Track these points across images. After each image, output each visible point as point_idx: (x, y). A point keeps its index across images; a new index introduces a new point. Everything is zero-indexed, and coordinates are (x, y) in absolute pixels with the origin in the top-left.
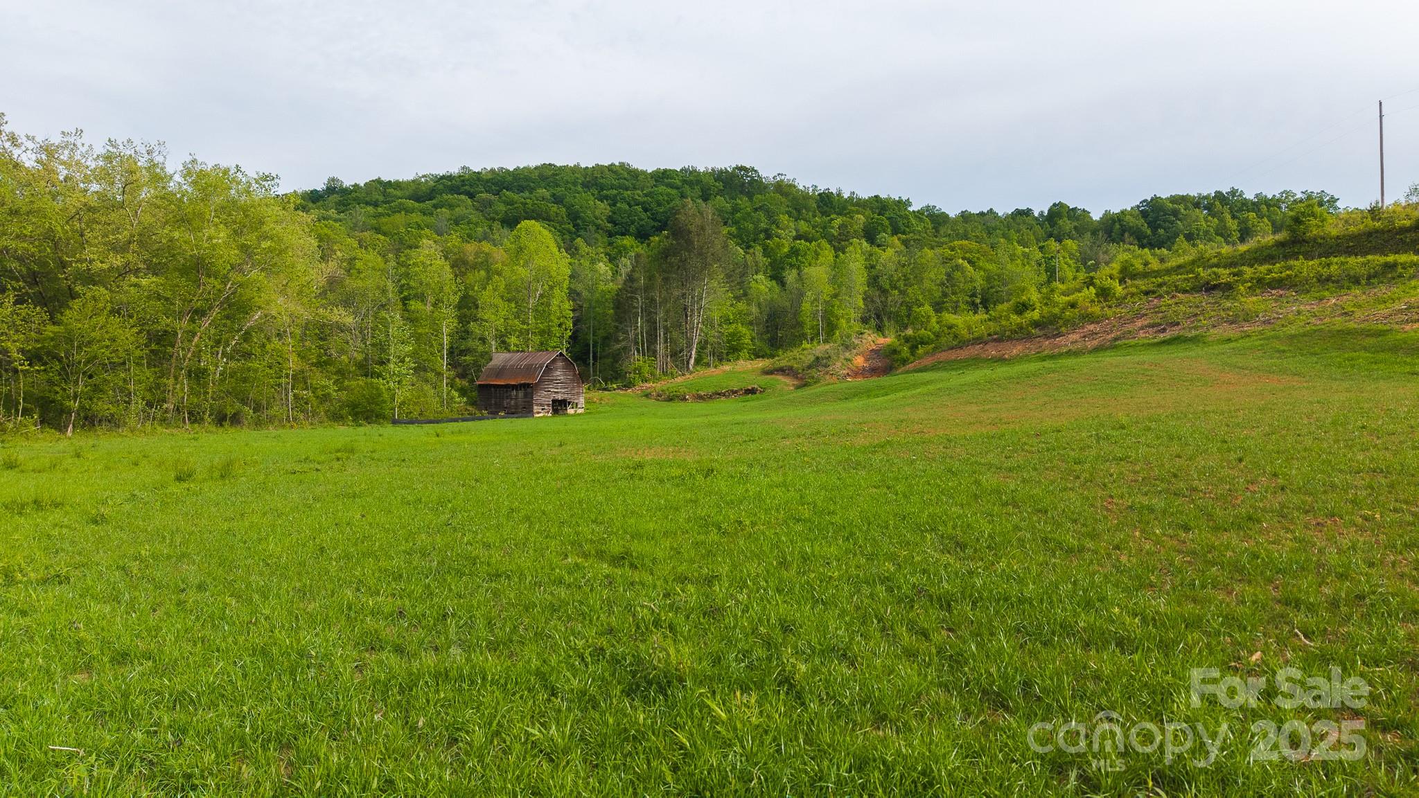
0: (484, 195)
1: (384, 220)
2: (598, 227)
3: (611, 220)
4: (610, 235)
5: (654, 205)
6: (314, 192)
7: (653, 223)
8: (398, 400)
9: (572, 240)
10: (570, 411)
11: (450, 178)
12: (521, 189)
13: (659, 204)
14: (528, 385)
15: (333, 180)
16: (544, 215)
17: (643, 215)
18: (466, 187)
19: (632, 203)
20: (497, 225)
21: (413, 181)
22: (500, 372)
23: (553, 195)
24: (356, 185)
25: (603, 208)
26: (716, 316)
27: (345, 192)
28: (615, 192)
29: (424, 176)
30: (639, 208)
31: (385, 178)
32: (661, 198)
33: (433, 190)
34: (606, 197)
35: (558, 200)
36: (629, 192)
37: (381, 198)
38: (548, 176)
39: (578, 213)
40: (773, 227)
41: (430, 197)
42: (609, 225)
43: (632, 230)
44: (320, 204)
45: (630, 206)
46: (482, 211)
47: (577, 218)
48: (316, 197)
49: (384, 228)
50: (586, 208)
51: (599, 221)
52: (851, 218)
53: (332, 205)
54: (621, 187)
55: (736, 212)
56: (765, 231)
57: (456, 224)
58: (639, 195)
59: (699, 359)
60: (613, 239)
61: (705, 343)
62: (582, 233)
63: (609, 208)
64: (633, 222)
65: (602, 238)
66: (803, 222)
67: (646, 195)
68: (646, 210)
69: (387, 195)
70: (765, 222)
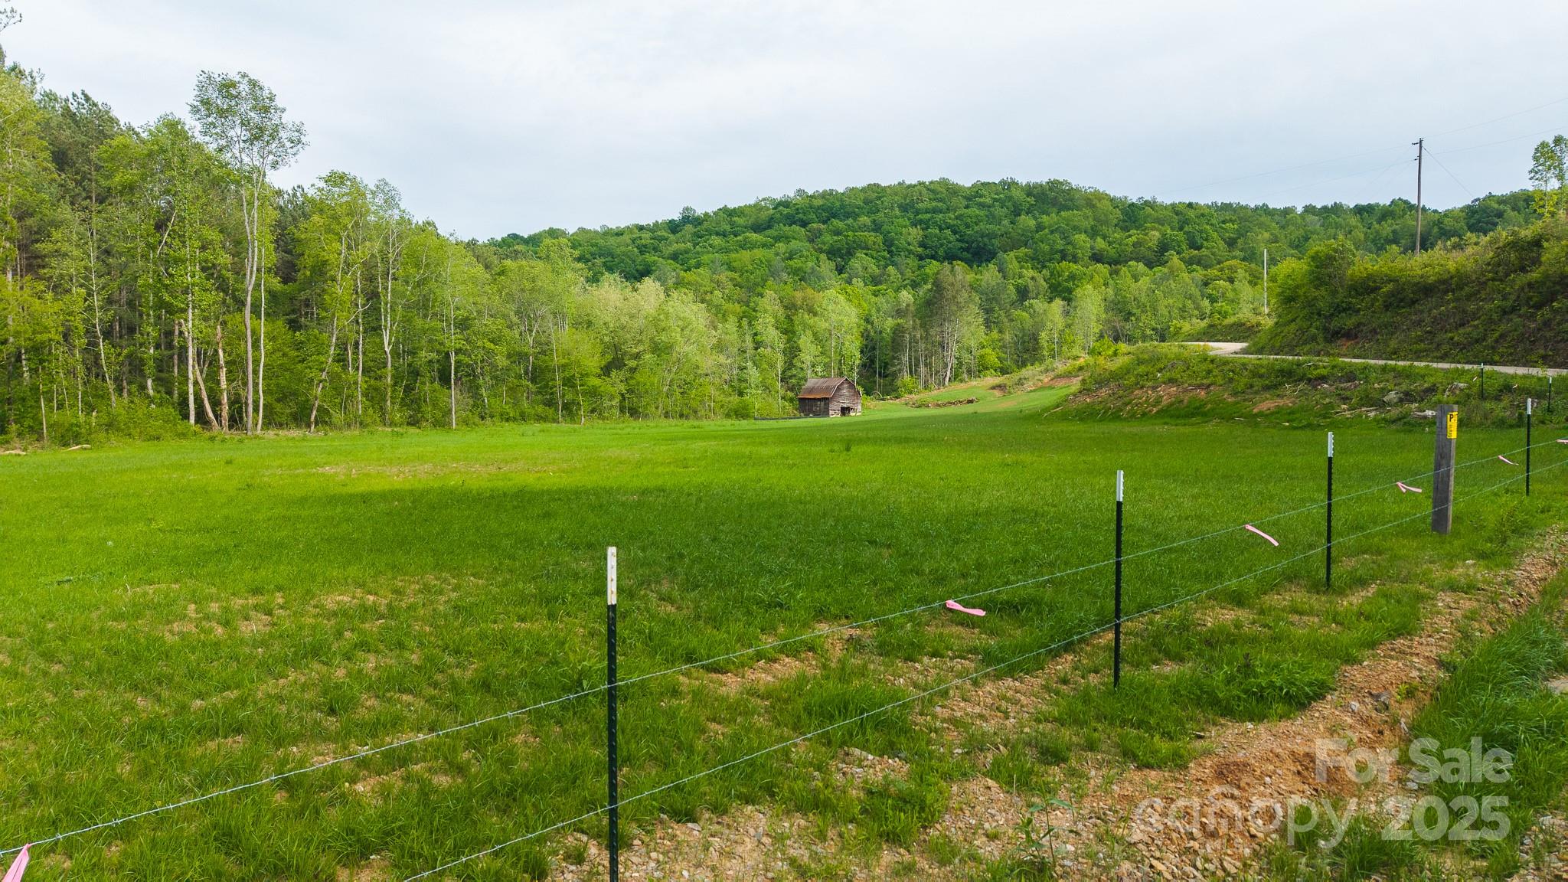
0: (815, 225)
1: (733, 255)
2: (910, 252)
3: (922, 245)
4: (921, 258)
5: (962, 228)
6: (672, 221)
7: (959, 245)
8: (756, 407)
9: (886, 267)
10: (852, 414)
11: (785, 204)
12: (847, 215)
13: (968, 226)
14: (827, 398)
15: (687, 209)
16: (863, 245)
17: (952, 238)
18: (800, 216)
19: (943, 226)
20: (823, 257)
21: (755, 206)
22: (811, 390)
23: (874, 222)
24: (706, 214)
25: (915, 234)
26: (973, 343)
27: (698, 221)
28: (928, 216)
29: (764, 200)
30: (948, 232)
31: (731, 206)
32: (969, 220)
33: (772, 218)
34: (921, 222)
35: (877, 227)
36: (941, 216)
37: (728, 228)
38: (873, 198)
39: (893, 240)
40: (1070, 247)
41: (769, 227)
42: (920, 250)
43: (941, 252)
44: (679, 235)
45: (941, 229)
46: (811, 241)
47: (892, 244)
48: (673, 227)
49: (734, 264)
50: (901, 234)
51: (911, 247)
52: (1146, 234)
53: (688, 236)
54: (935, 211)
55: (1037, 232)
56: (1062, 251)
57: (790, 258)
58: (950, 218)
59: (956, 377)
60: (923, 263)
61: (960, 364)
62: (895, 258)
63: (921, 233)
64: (942, 245)
65: (913, 262)
66: (1099, 240)
67: (957, 218)
68: (955, 232)
69: (732, 224)
70: (1060, 244)
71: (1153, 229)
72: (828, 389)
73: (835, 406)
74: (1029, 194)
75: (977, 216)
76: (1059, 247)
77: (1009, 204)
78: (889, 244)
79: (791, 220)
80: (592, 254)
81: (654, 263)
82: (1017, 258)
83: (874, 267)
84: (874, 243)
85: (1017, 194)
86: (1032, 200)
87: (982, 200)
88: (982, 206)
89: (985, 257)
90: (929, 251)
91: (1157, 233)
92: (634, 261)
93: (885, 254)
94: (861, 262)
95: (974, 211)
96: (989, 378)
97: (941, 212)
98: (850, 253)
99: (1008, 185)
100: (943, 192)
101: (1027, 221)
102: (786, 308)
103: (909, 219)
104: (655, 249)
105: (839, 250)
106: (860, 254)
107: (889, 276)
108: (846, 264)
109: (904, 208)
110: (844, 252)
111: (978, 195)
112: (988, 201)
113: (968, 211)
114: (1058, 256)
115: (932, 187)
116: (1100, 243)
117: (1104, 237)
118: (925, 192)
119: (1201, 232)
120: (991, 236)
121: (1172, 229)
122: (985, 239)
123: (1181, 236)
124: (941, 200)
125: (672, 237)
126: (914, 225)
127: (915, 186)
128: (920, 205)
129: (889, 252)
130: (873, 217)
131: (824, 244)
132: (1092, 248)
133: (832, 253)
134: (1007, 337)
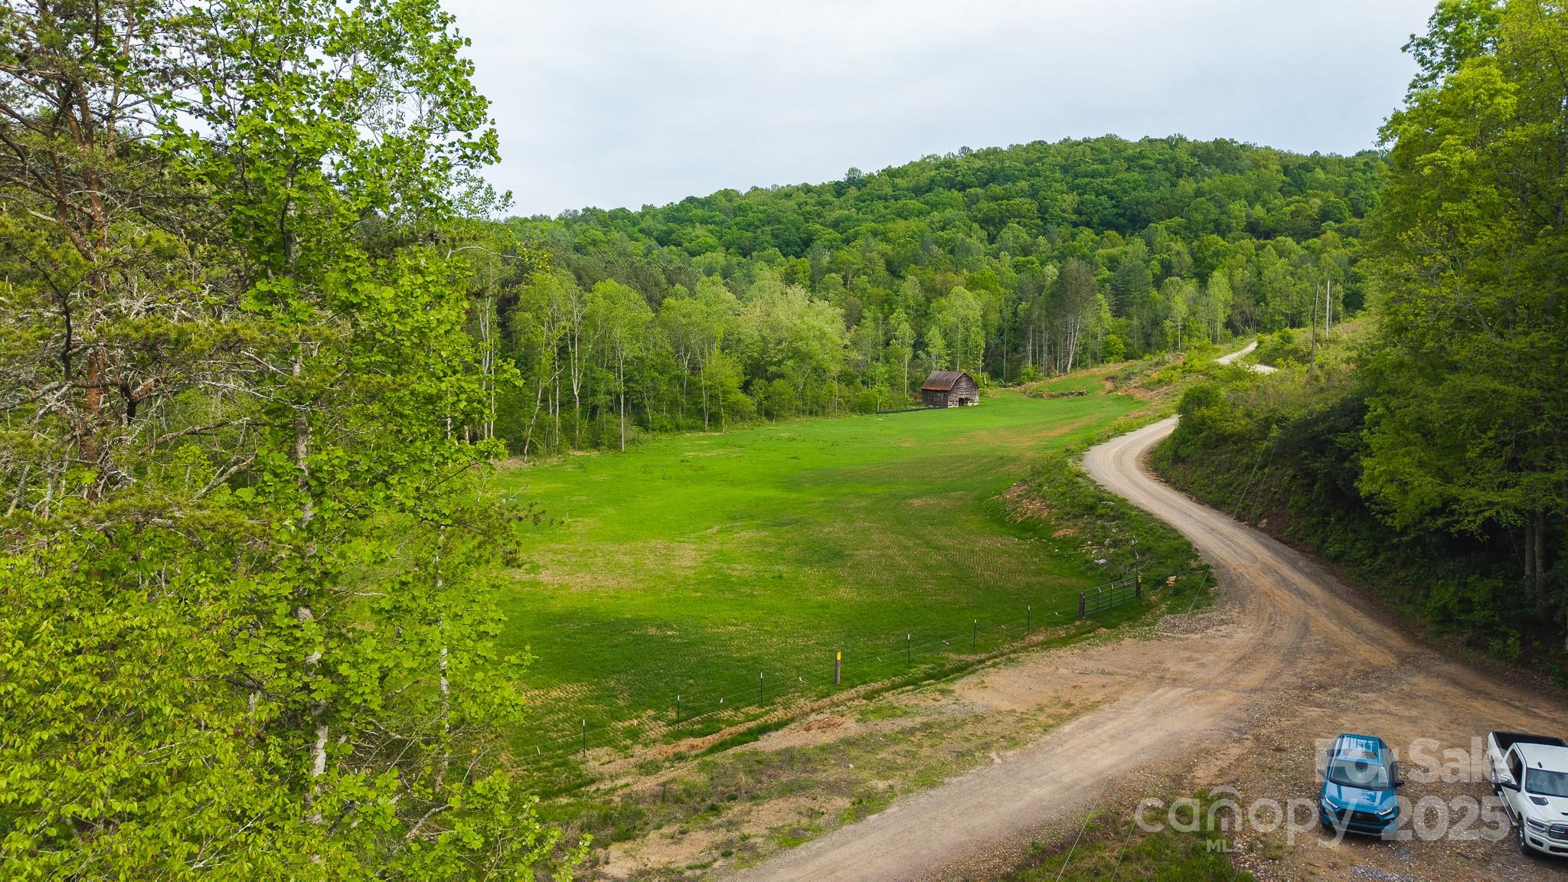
0: (973, 190)
1: (890, 225)
2: (1064, 219)
3: (1078, 212)
4: (1075, 225)
5: (1119, 193)
6: (838, 183)
7: (1115, 210)
8: (879, 401)
9: (1037, 236)
10: (970, 404)
11: (948, 164)
12: (1006, 179)
13: (1125, 192)
14: (944, 391)
15: (853, 170)
16: (1017, 213)
17: (1108, 203)
18: (959, 178)
19: (1100, 191)
22: (933, 383)
23: (1032, 186)
24: (871, 176)
25: (1070, 200)
26: (1099, 329)
27: (862, 183)
28: (1086, 180)
29: (929, 157)
30: (1104, 198)
31: (895, 166)
32: (1127, 185)
33: (933, 181)
34: (1078, 186)
35: (1034, 194)
36: (1100, 180)
37: (889, 191)
38: (1035, 158)
39: (1047, 207)
40: (1224, 217)
41: (929, 190)
42: (1074, 217)
43: (1096, 219)
44: (842, 199)
45: (1098, 195)
46: (968, 207)
47: (1046, 212)
48: (839, 189)
49: (890, 235)
50: (1056, 200)
51: (1065, 215)
52: (1307, 202)
53: (851, 201)
54: (1094, 175)
55: (1196, 197)
56: (1215, 221)
57: (943, 229)
58: (1108, 183)
59: (1078, 364)
60: (1076, 230)
61: (1085, 349)
62: (1049, 226)
63: (1077, 198)
64: (1097, 212)
65: (1066, 230)
66: (1258, 207)
67: (1115, 183)
68: (1111, 198)
69: (895, 187)
70: (1214, 213)
71: (1315, 196)
72: (948, 382)
73: (955, 397)
74: (1193, 155)
75: (1135, 181)
76: (1212, 217)
77: (1172, 166)
78: (1043, 211)
79: (951, 184)
80: (761, 221)
81: (816, 231)
82: (1167, 228)
83: (1026, 236)
84: (1028, 211)
85: (1182, 155)
86: (1195, 161)
87: (1144, 161)
88: (1144, 168)
89: (1139, 225)
90: (1083, 218)
91: (1318, 201)
92: (798, 229)
93: (1039, 221)
94: (1013, 232)
95: (1135, 175)
96: (1111, 364)
97: (1100, 175)
98: (1003, 222)
99: (1174, 143)
100: (1109, 149)
101: (1187, 186)
102: (926, 290)
103: (1067, 183)
104: (819, 215)
105: (992, 219)
106: (1013, 224)
107: (1038, 246)
108: (998, 232)
109: (1065, 169)
110: (997, 220)
111: (1141, 155)
112: (1151, 163)
113: (1127, 175)
114: (1211, 226)
115: (1097, 146)
116: (1259, 211)
117: (1264, 204)
118: (1088, 151)
119: (1367, 198)
120: (1147, 203)
121: (1337, 194)
122: (1140, 207)
123: (1343, 204)
124: (1103, 162)
125: (836, 202)
126: (1071, 189)
127: (1079, 144)
128: (1083, 168)
129: (1043, 219)
130: (1033, 181)
131: (979, 211)
132: (1248, 216)
133: (985, 222)
134: (1135, 322)
